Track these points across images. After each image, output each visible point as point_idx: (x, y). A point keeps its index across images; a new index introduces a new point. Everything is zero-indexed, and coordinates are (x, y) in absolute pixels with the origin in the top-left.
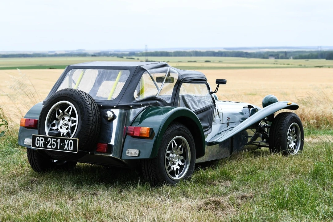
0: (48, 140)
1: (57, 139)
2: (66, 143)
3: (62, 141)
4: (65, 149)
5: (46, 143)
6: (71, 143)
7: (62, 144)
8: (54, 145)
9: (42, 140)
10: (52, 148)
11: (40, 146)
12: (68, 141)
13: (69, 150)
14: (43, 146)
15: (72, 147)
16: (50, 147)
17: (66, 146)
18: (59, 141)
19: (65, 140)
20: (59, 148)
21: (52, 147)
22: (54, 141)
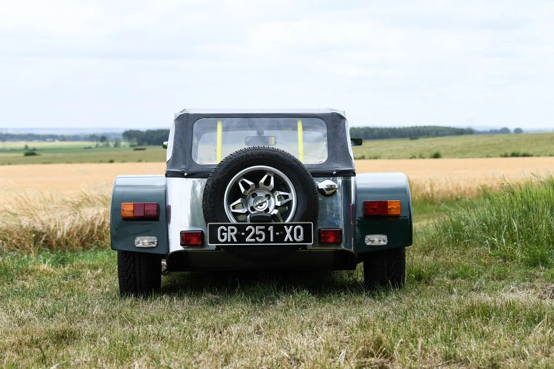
0: (247, 229)
1: (267, 226)
2: (288, 231)
3: (280, 228)
4: (286, 240)
5: (243, 234)
6: (299, 230)
7: (278, 234)
8: (260, 236)
9: (232, 231)
10: (257, 242)
11: (229, 240)
12: (291, 227)
13: (294, 241)
14: (235, 240)
15: (301, 236)
16: (253, 240)
17: (288, 236)
18: (271, 228)
19: (285, 227)
20: (272, 240)
21: (256, 240)
22: (260, 230)
